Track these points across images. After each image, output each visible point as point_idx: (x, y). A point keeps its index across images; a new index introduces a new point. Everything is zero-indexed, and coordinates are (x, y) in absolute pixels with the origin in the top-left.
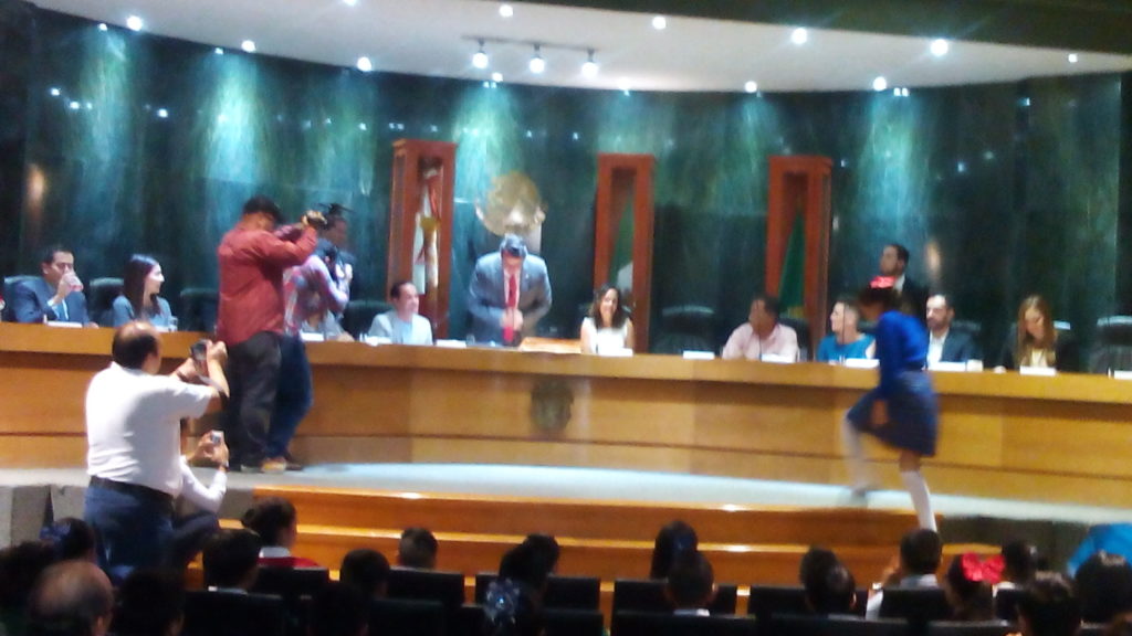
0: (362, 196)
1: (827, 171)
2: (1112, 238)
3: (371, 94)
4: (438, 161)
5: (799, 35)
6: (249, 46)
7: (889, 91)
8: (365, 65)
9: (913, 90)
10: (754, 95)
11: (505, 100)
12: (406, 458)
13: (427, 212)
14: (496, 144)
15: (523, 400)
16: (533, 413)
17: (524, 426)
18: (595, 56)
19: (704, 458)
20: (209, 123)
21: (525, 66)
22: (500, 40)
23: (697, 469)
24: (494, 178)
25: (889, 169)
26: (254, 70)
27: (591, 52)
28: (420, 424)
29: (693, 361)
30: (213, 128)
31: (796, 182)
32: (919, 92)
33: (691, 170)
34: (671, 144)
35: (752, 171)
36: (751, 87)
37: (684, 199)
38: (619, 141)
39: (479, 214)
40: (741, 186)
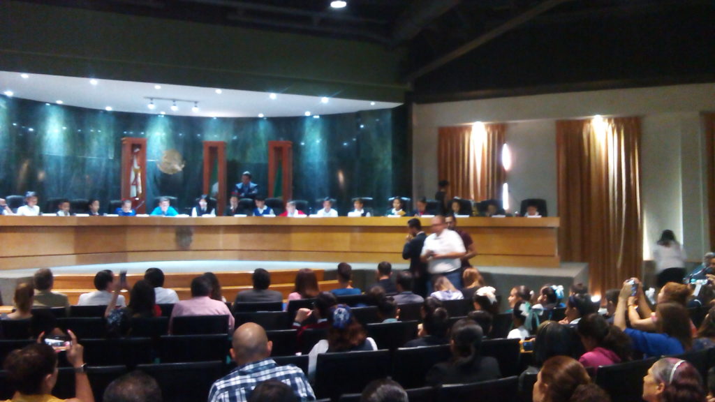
0: (110, 160)
1: (290, 146)
2: (390, 167)
3: (112, 119)
4: (139, 147)
5: (273, 96)
6: (59, 102)
7: (311, 117)
8: (109, 109)
9: (320, 116)
10: (262, 118)
11: (167, 121)
12: (125, 261)
13: (136, 166)
14: (164, 139)
15: (172, 236)
16: (177, 241)
17: (173, 246)
18: (198, 105)
19: (243, 254)
20: (44, 133)
21: (170, 108)
22: (159, 99)
23: (241, 258)
24: (164, 152)
26: (62, 111)
27: (196, 103)
28: (130, 247)
30: (45, 134)
31: (279, 150)
32: (322, 116)
33: (240, 146)
34: (235, 138)
35: (263, 147)
36: (261, 116)
37: (237, 158)
38: (212, 137)
39: (158, 165)
40: (259, 153)
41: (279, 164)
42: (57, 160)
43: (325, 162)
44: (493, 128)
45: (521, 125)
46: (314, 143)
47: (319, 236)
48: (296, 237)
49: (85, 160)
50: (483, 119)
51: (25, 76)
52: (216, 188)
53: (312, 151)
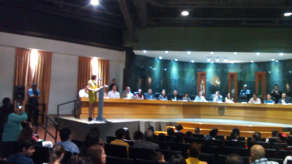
0: (193, 80)
1: (265, 74)
3: (194, 66)
4: (204, 75)
5: (258, 54)
6: (176, 60)
7: (275, 61)
8: (193, 61)
9: (279, 61)
10: (252, 63)
11: (214, 65)
12: (200, 118)
14: (213, 72)
15: (217, 110)
16: (219, 112)
17: (217, 113)
18: (226, 58)
19: (246, 118)
20: (171, 71)
21: (216, 60)
22: (212, 57)
23: (245, 120)
24: (213, 77)
25: (275, 73)
26: (177, 63)
28: (202, 113)
29: (244, 104)
31: (260, 76)
32: (280, 61)
33: (243, 74)
34: (240, 71)
35: (253, 74)
36: (252, 61)
37: (242, 79)
38: (231, 71)
39: (211, 82)
40: (251, 77)
41: (260, 81)
42: (175, 81)
43: (281, 81)
46: (276, 73)
47: (280, 112)
48: (269, 113)
49: (184, 80)
51: (167, 52)
52: (233, 91)
53: (275, 76)
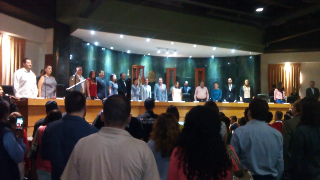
3: (128, 57)
5: (214, 48)
6: (112, 48)
8: (129, 52)
13: (140, 78)
22: (162, 48)
26: (112, 53)
27: (175, 50)
30: (105, 63)
31: (200, 73)
33: (179, 69)
34: (176, 66)
35: (190, 70)
36: (190, 57)
37: (179, 75)
38: (167, 66)
40: (188, 73)
43: (220, 78)
44: (294, 65)
45: (307, 64)
46: (214, 70)
50: (290, 61)
53: (213, 73)
